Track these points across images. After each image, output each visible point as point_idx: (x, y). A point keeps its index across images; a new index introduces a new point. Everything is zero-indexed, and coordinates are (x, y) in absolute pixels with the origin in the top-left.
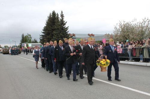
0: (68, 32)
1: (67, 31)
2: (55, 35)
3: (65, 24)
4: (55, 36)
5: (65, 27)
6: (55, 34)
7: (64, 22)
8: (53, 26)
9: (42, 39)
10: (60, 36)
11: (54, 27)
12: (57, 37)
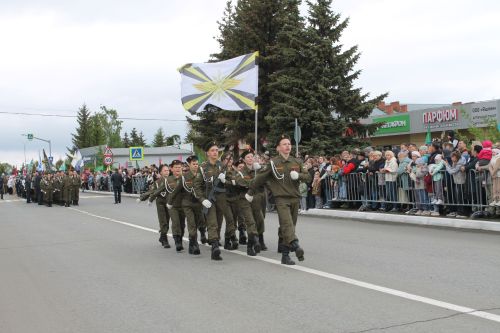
0: (355, 76)
1: (350, 73)
2: (287, 95)
3: (335, 35)
4: (283, 100)
5: (337, 49)
6: (287, 91)
7: (334, 21)
8: (267, 47)
9: (202, 122)
10: (319, 98)
11: (270, 53)
12: (298, 105)
